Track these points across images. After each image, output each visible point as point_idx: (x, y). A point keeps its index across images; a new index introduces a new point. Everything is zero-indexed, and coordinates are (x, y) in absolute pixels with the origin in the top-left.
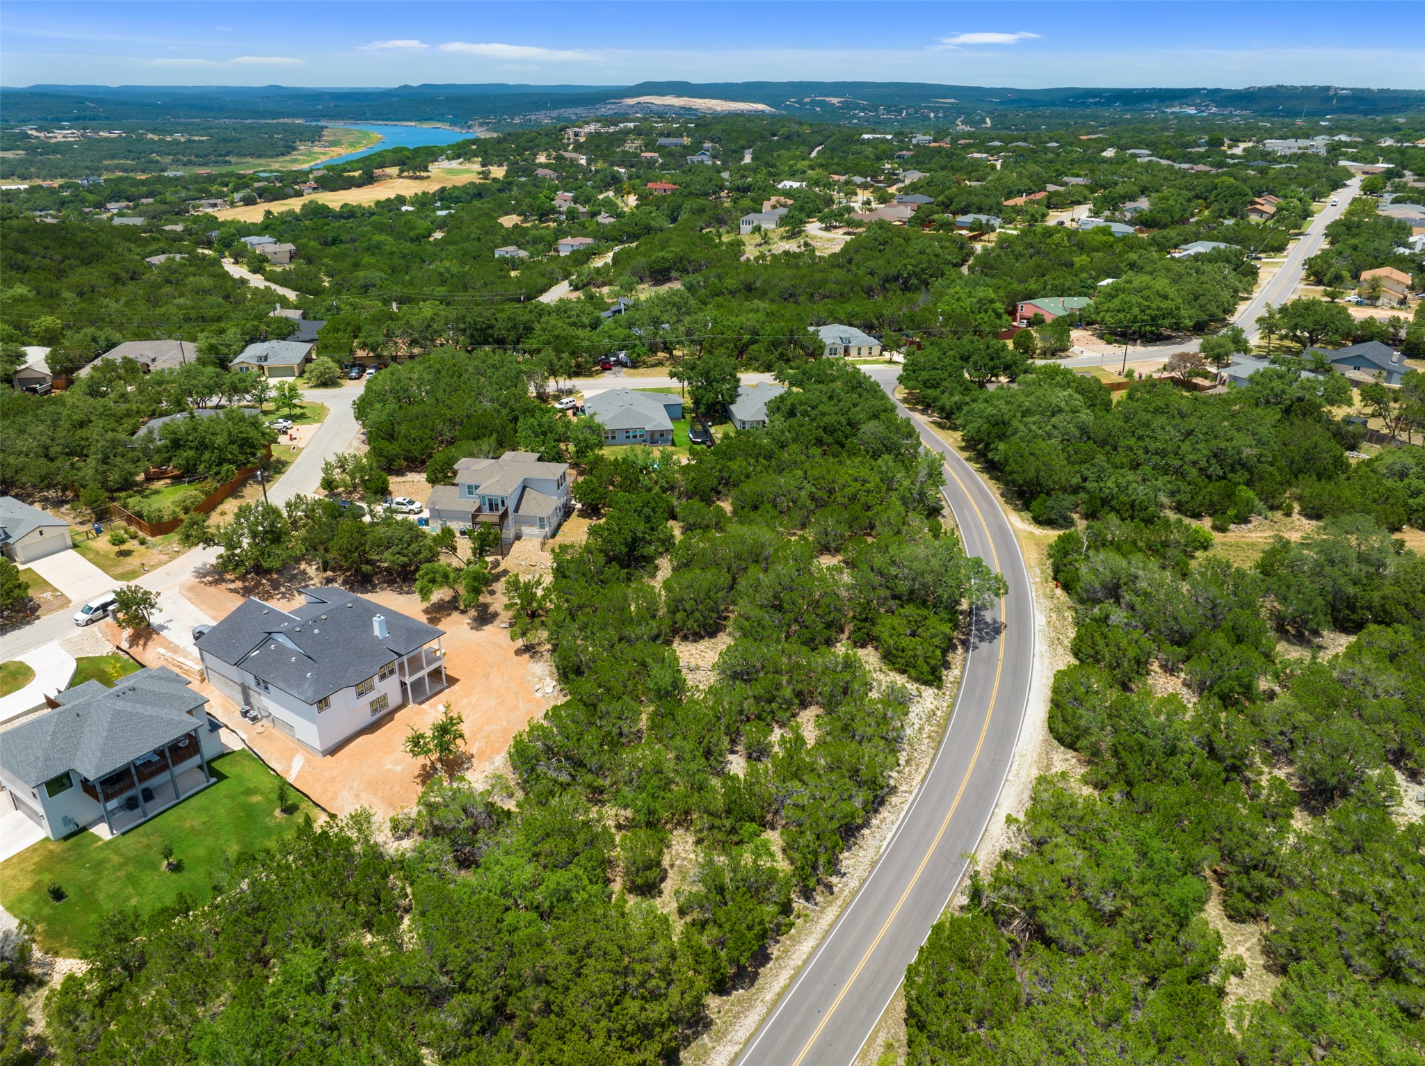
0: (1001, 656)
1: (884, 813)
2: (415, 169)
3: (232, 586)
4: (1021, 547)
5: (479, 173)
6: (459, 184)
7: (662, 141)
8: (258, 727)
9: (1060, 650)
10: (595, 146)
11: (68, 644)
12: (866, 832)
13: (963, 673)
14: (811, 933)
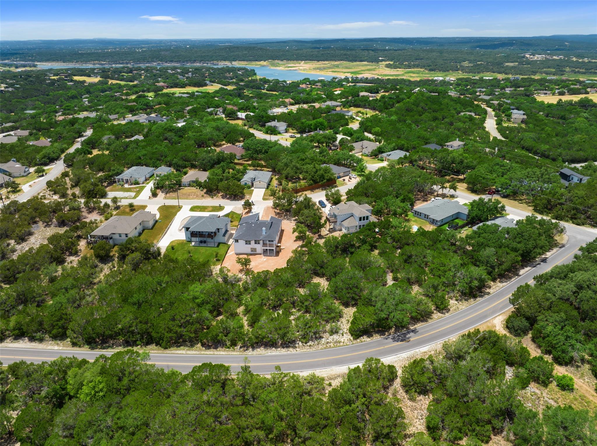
0: (386, 347)
1: (284, 350)
11: (234, 208)
14: (228, 352)
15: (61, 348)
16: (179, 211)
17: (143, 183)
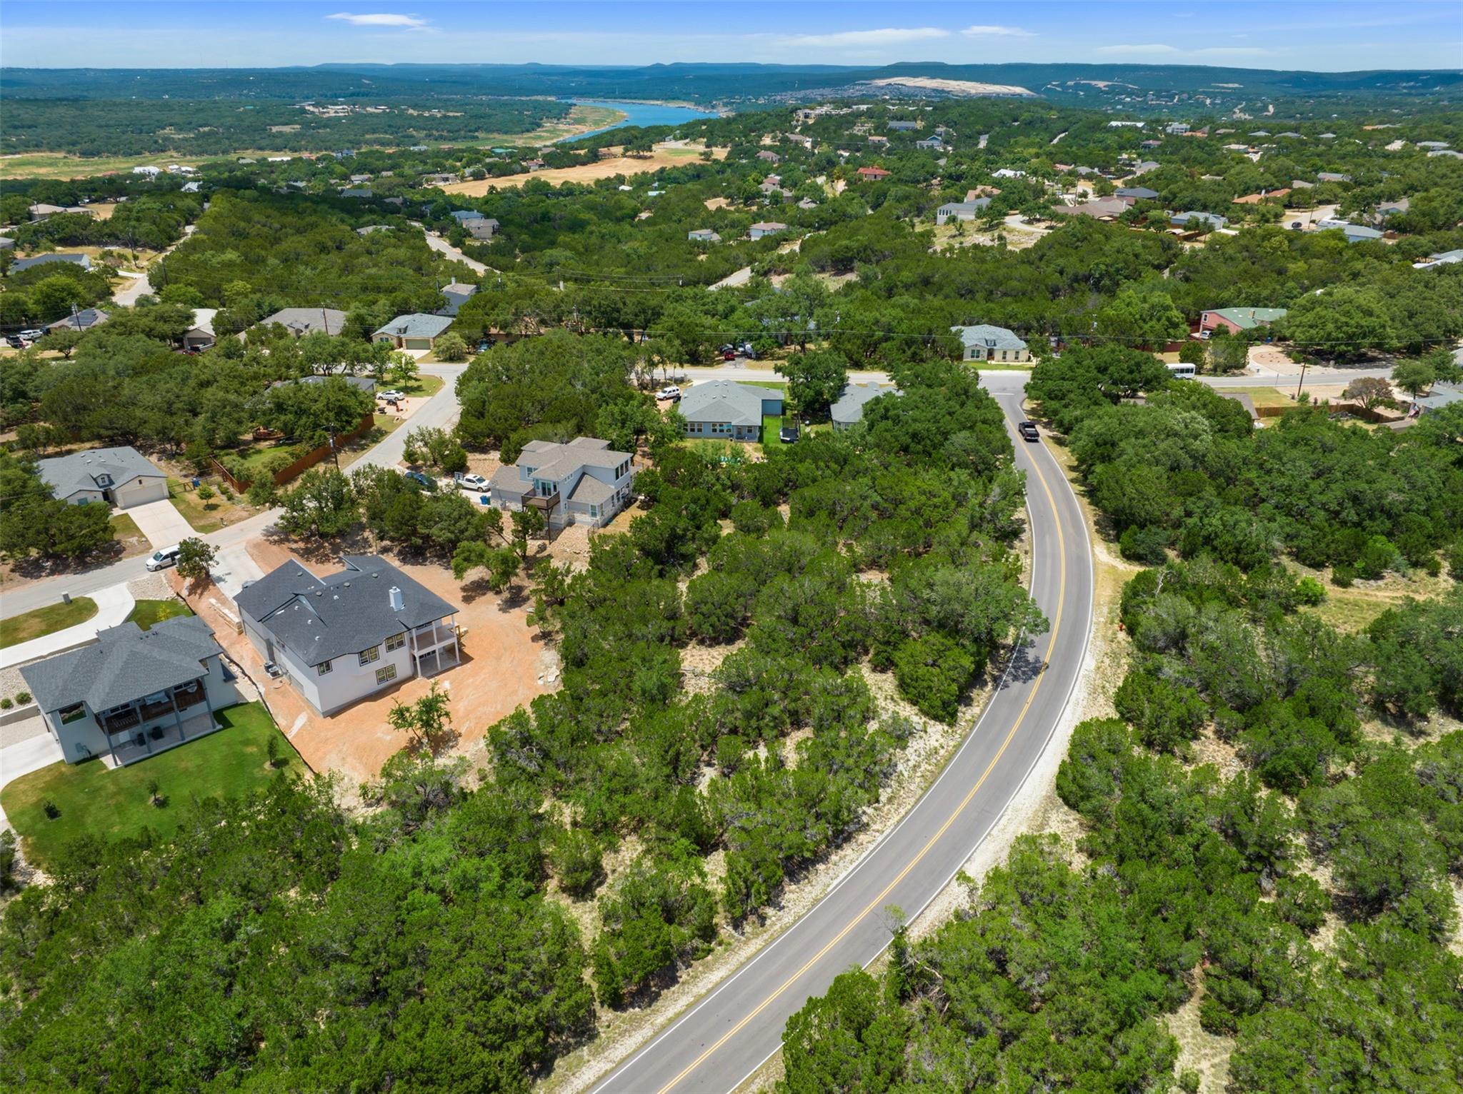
0: (1030, 699)
1: (848, 850)
2: (639, 148)
3: (294, 546)
4: (1096, 582)
5: (701, 154)
6: (679, 165)
7: (893, 124)
8: (277, 683)
9: (1101, 700)
10: (823, 129)
11: (134, 587)
12: (821, 867)
13: (982, 711)
14: (726, 963)
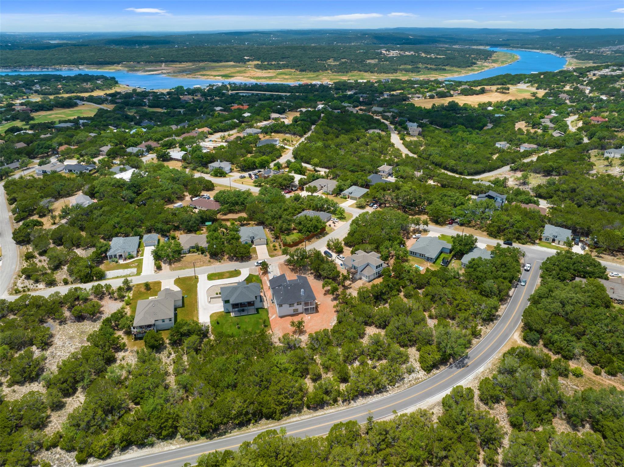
0: (455, 374)
1: (379, 395)
3: (290, 267)
5: (532, 93)
6: (519, 98)
11: (250, 270)
12: (370, 396)
13: (440, 372)
14: (335, 409)
15: (178, 446)
16: (198, 282)
17: (137, 256)
